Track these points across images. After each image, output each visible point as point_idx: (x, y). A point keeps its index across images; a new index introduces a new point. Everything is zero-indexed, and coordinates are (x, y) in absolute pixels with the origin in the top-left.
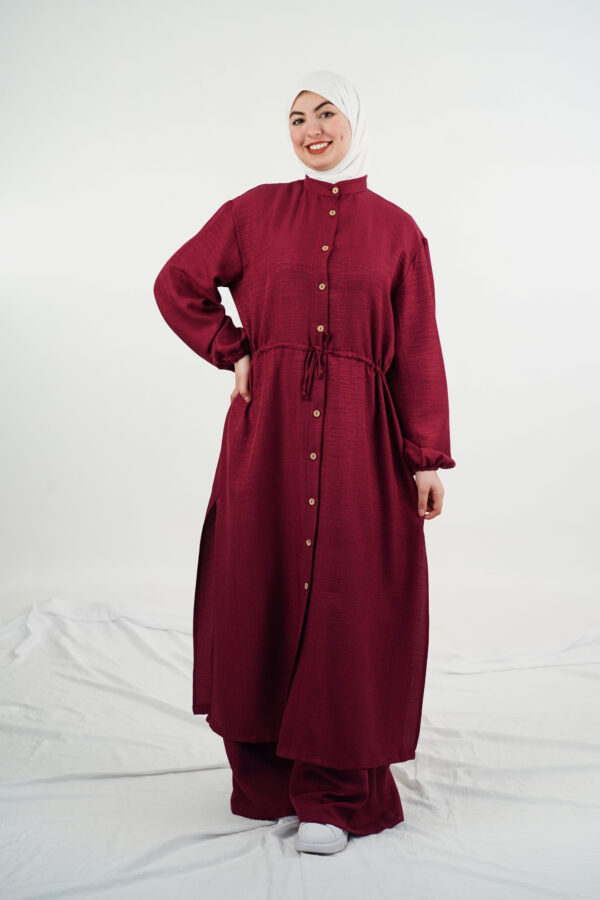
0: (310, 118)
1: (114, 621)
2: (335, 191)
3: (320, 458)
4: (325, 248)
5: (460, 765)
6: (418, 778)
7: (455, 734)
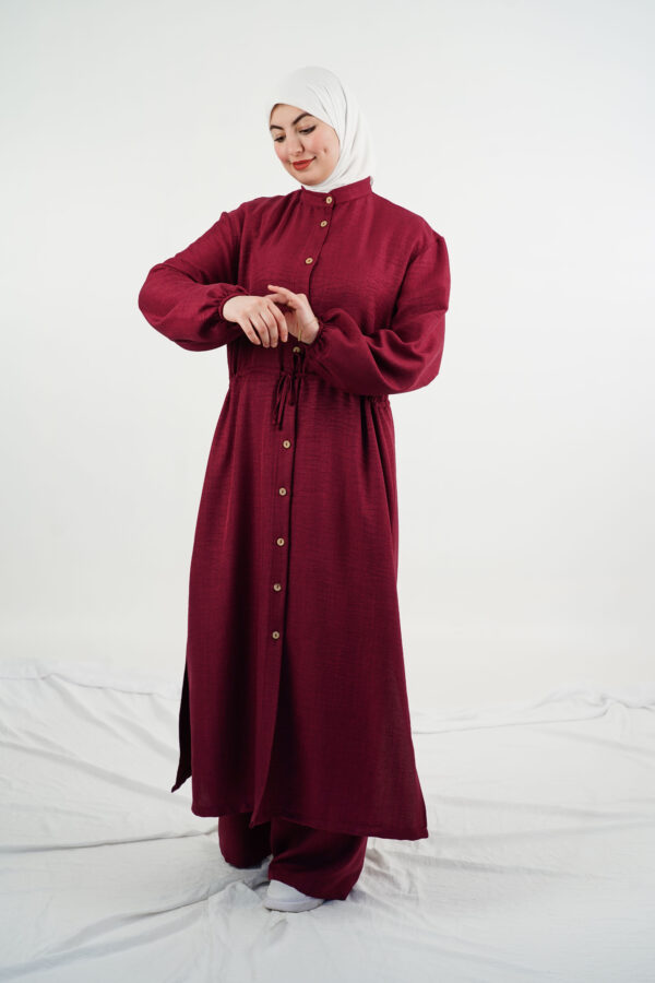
0: (289, 131)
1: (43, 679)
2: (329, 200)
3: (291, 494)
4: (309, 261)
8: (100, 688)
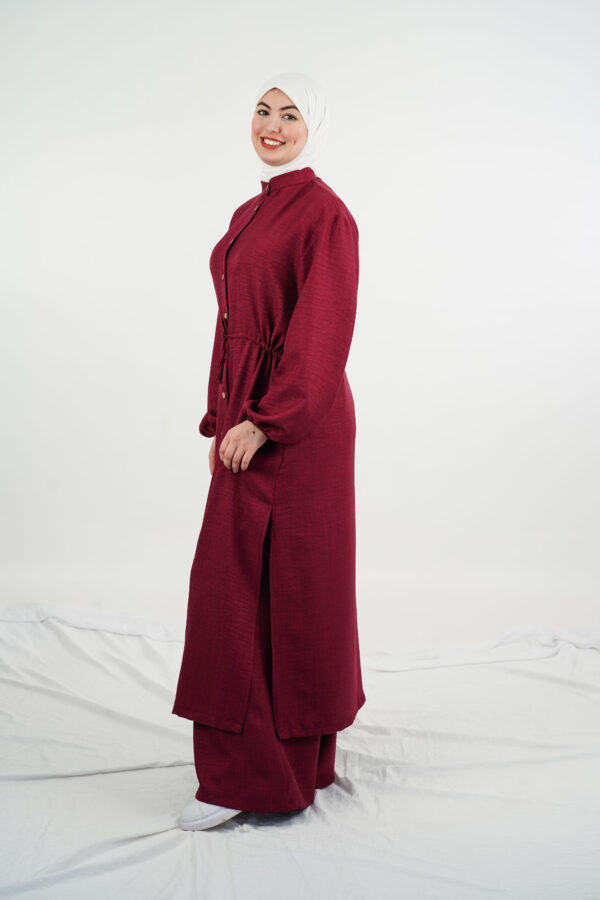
0: (274, 114)
1: (42, 621)
5: (389, 763)
6: (348, 776)
7: (385, 732)
8: (95, 630)
